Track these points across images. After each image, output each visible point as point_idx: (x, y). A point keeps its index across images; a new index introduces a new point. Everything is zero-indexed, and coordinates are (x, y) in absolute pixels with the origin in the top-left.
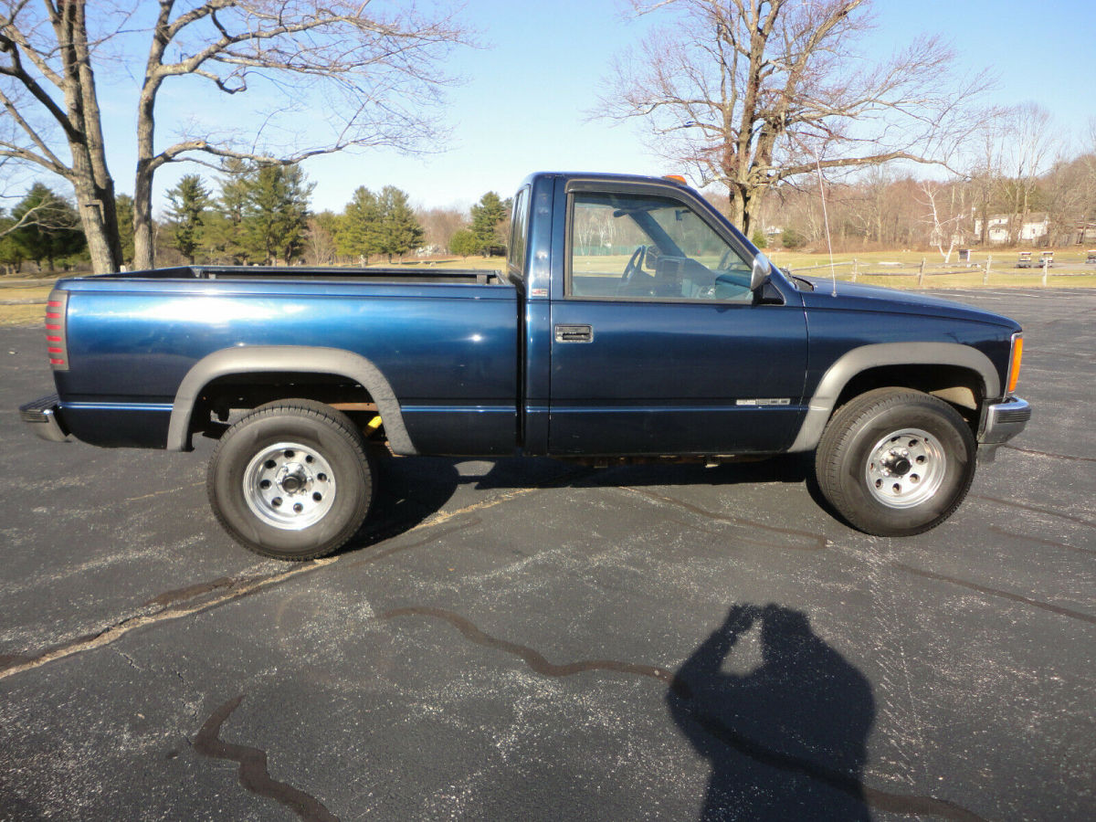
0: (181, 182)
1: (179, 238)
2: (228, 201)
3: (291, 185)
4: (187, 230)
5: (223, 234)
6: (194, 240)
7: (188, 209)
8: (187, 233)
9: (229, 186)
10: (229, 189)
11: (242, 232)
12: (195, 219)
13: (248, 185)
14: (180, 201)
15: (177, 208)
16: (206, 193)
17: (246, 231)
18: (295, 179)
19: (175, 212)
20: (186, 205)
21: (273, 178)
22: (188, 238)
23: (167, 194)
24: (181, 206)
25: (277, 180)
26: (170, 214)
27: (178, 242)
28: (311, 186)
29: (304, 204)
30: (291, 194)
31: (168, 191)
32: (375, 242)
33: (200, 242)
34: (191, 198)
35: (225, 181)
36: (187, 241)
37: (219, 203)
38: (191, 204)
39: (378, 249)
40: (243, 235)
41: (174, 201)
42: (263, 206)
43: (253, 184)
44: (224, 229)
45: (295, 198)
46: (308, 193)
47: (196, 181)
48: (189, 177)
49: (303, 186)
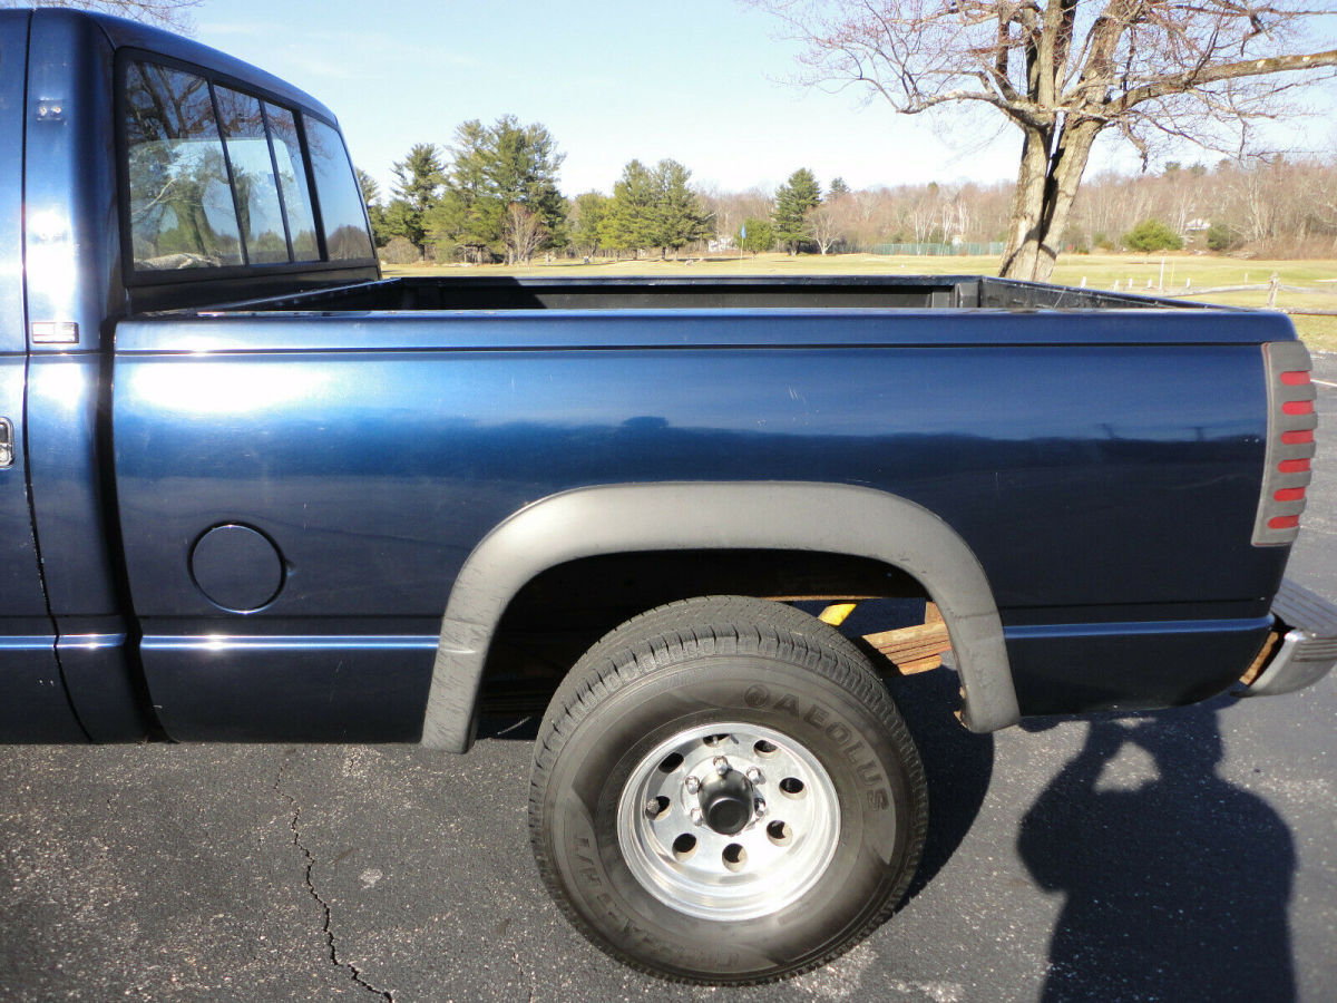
0: (412, 153)
1: (406, 222)
2: (462, 176)
3: (536, 157)
4: (418, 213)
5: (453, 217)
6: (424, 225)
7: (417, 187)
8: (416, 216)
9: (463, 158)
10: (463, 161)
11: (475, 215)
12: (425, 199)
13: (484, 157)
14: (410, 175)
15: (405, 186)
16: (441, 167)
17: (479, 215)
18: (541, 150)
19: (403, 191)
20: (416, 182)
21: (513, 148)
22: (417, 223)
23: (394, 168)
24: (410, 183)
25: (518, 150)
26: (397, 192)
27: (404, 227)
28: (558, 158)
29: (550, 181)
30: (535, 169)
31: (395, 164)
32: (644, 231)
33: (428, 227)
34: (423, 174)
35: (459, 152)
36: (416, 226)
37: (451, 180)
38: (422, 181)
39: (648, 241)
40: (478, 219)
41: (403, 176)
42: (500, 183)
43: (490, 155)
44: (455, 212)
45: (540, 173)
46: (556, 167)
47: (430, 152)
48: (422, 147)
49: (550, 158)
